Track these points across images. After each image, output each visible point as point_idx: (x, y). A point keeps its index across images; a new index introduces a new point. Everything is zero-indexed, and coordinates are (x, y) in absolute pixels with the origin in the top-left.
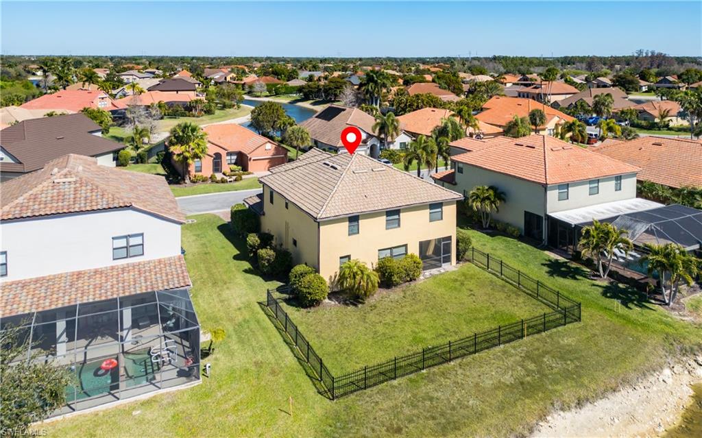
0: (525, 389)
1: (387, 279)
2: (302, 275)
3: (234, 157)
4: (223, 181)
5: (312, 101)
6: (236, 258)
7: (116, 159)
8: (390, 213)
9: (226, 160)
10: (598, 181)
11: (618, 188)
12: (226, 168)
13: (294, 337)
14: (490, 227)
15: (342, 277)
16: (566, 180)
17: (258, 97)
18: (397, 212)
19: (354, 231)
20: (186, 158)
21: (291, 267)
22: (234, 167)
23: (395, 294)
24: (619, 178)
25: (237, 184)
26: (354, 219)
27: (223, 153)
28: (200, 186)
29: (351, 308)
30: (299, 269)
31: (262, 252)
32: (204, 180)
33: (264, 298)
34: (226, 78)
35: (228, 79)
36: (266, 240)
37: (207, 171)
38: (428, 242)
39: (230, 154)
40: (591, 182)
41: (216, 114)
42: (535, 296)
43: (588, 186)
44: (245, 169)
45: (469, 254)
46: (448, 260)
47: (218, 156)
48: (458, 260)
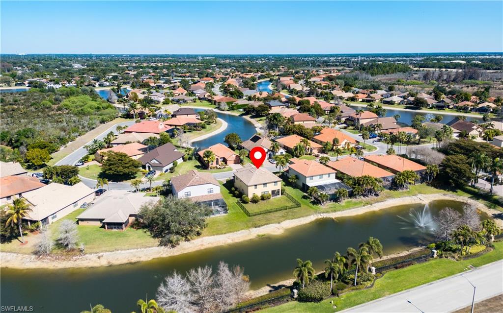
0: (283, 217)
1: (263, 198)
2: (245, 197)
3: (222, 159)
4: (220, 168)
5: (250, 115)
6: (229, 193)
7: (183, 159)
8: (264, 184)
9: (220, 160)
10: (322, 175)
11: (329, 177)
12: (220, 163)
13: (243, 208)
14: (295, 186)
15: (253, 198)
16: (312, 175)
17: (223, 110)
18: (266, 184)
19: (256, 188)
20: (209, 162)
21: (242, 195)
22: (222, 163)
23: (265, 201)
24: (329, 174)
25: (224, 169)
26: (256, 185)
27: (219, 158)
28: (213, 170)
29: (255, 204)
30: (244, 196)
31: (236, 192)
32: (214, 168)
33: (237, 202)
34: (204, 96)
35: (206, 96)
36: (236, 189)
37: (214, 165)
38: (275, 190)
39: (221, 158)
40: (320, 175)
41: (207, 128)
42: (295, 203)
43: (319, 177)
44: (226, 163)
45: (284, 193)
46: (279, 195)
47: (217, 159)
48: (282, 194)
